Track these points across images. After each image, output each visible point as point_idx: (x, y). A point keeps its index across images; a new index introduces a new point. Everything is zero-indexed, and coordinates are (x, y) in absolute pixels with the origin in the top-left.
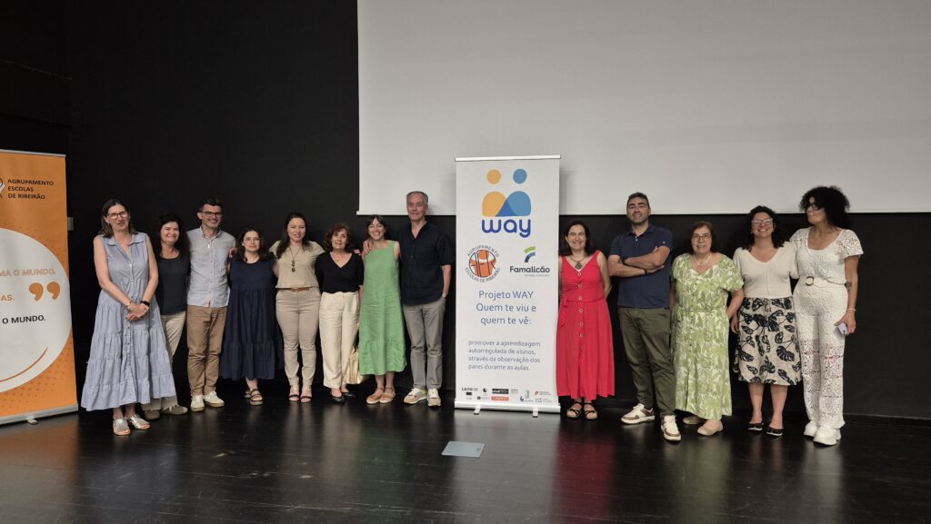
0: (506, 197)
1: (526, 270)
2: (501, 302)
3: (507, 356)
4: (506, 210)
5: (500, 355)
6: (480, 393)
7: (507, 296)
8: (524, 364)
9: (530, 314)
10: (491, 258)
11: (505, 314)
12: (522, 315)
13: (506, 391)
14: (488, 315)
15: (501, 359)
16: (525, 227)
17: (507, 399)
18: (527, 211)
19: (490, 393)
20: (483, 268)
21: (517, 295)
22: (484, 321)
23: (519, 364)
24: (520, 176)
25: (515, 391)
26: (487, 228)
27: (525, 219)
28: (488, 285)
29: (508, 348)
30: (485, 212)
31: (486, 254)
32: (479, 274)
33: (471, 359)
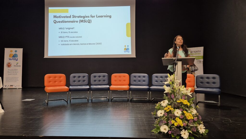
1: (17, 66)
3: (13, 80)
5: (11, 80)
6: (8, 86)
7: (13, 70)
8: (16, 81)
9: (17, 73)
10: (10, 64)
11: (13, 73)
13: (12, 86)
14: (10, 73)
16: (17, 59)
18: (17, 57)
19: (9, 86)
20: (9, 65)
21: (15, 70)
24: (16, 51)
25: (14, 85)
26: (10, 59)
27: (17, 58)
28: (10, 68)
29: (13, 78)
30: (10, 57)
31: (9, 63)
33: (6, 80)
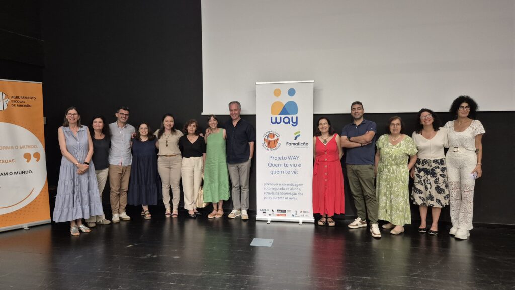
0: (284, 104)
1: (295, 144)
2: (282, 162)
3: (285, 191)
4: (284, 111)
5: (281, 191)
6: (270, 212)
7: (285, 158)
8: (294, 196)
9: (297, 169)
10: (276, 138)
11: (284, 169)
12: (293, 169)
13: (285, 211)
14: (275, 169)
15: (282, 193)
16: (295, 120)
17: (285, 215)
18: (296, 112)
19: (276, 212)
20: (272, 143)
21: (290, 158)
22: (272, 173)
23: (291, 196)
24: (292, 92)
25: (289, 211)
26: (274, 121)
27: (294, 116)
28: (274, 153)
29: (285, 187)
30: (273, 112)
31: (273, 135)
32: (269, 146)
33: (265, 193)
